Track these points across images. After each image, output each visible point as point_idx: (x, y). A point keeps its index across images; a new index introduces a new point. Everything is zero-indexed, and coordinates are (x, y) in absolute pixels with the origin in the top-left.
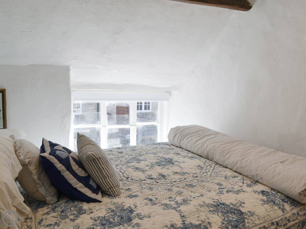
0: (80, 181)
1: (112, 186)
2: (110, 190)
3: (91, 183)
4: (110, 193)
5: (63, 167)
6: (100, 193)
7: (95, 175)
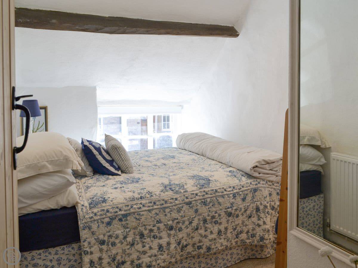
0: (107, 162)
1: (128, 167)
2: (126, 169)
3: (114, 164)
4: (126, 171)
5: (97, 153)
6: (120, 171)
7: (117, 159)
